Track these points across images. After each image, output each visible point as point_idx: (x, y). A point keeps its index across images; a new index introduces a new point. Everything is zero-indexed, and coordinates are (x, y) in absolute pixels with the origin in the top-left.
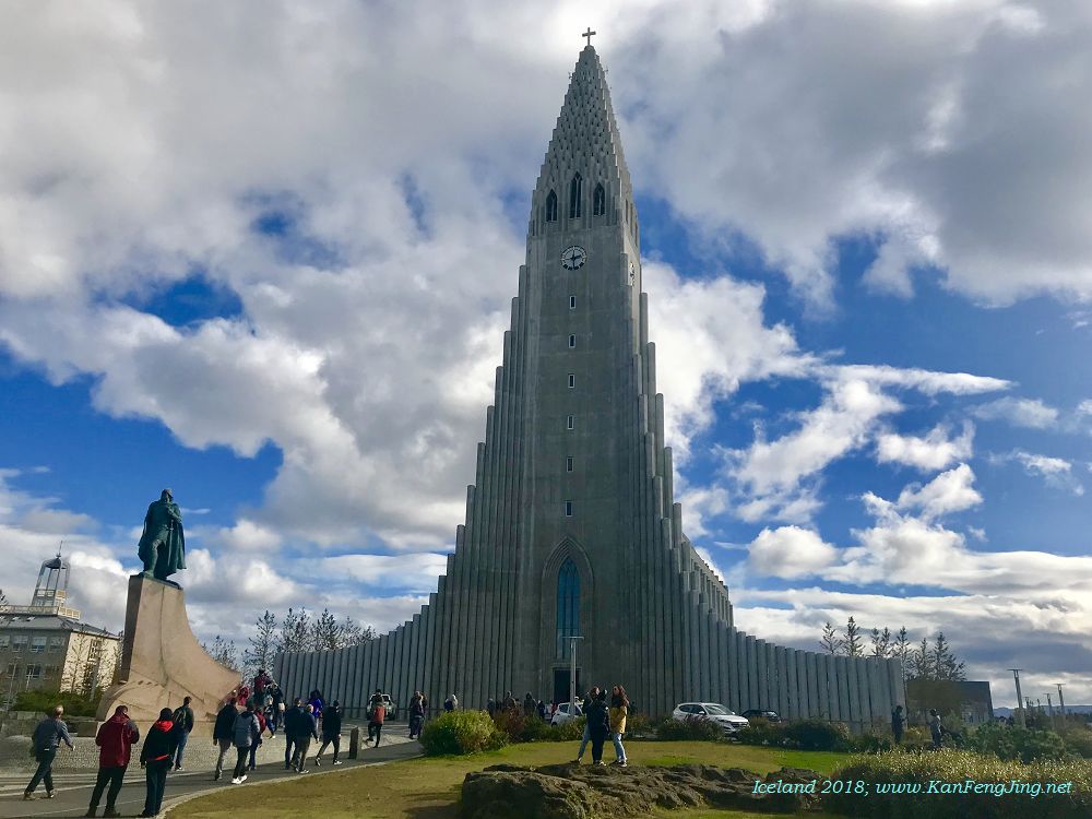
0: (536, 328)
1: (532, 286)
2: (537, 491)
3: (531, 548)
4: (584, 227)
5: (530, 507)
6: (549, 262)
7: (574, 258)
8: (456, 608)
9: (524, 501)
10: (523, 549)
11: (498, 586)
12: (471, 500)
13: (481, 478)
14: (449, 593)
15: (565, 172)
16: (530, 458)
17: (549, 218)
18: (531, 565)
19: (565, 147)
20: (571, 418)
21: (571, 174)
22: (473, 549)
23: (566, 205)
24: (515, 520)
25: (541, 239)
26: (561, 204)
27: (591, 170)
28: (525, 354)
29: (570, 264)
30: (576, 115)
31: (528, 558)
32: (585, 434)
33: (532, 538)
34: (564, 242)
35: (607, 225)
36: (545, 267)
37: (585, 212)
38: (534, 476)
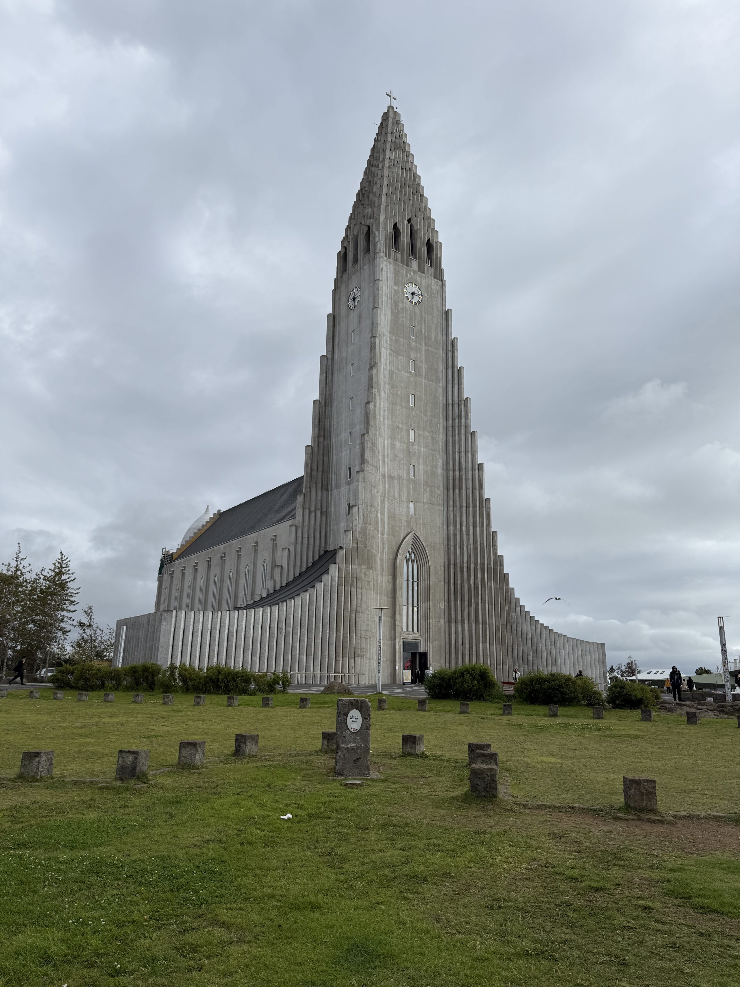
0: (387, 343)
2: (389, 487)
3: (386, 536)
4: (420, 271)
5: (384, 499)
6: (396, 288)
7: (413, 294)
9: (380, 494)
10: (380, 535)
15: (403, 213)
16: (384, 456)
18: (386, 550)
21: (406, 216)
23: (407, 243)
25: (390, 263)
26: (403, 241)
29: (410, 297)
31: (383, 544)
32: (422, 449)
33: (386, 526)
34: (407, 276)
35: (436, 278)
36: (393, 291)
37: (420, 258)
38: (386, 474)
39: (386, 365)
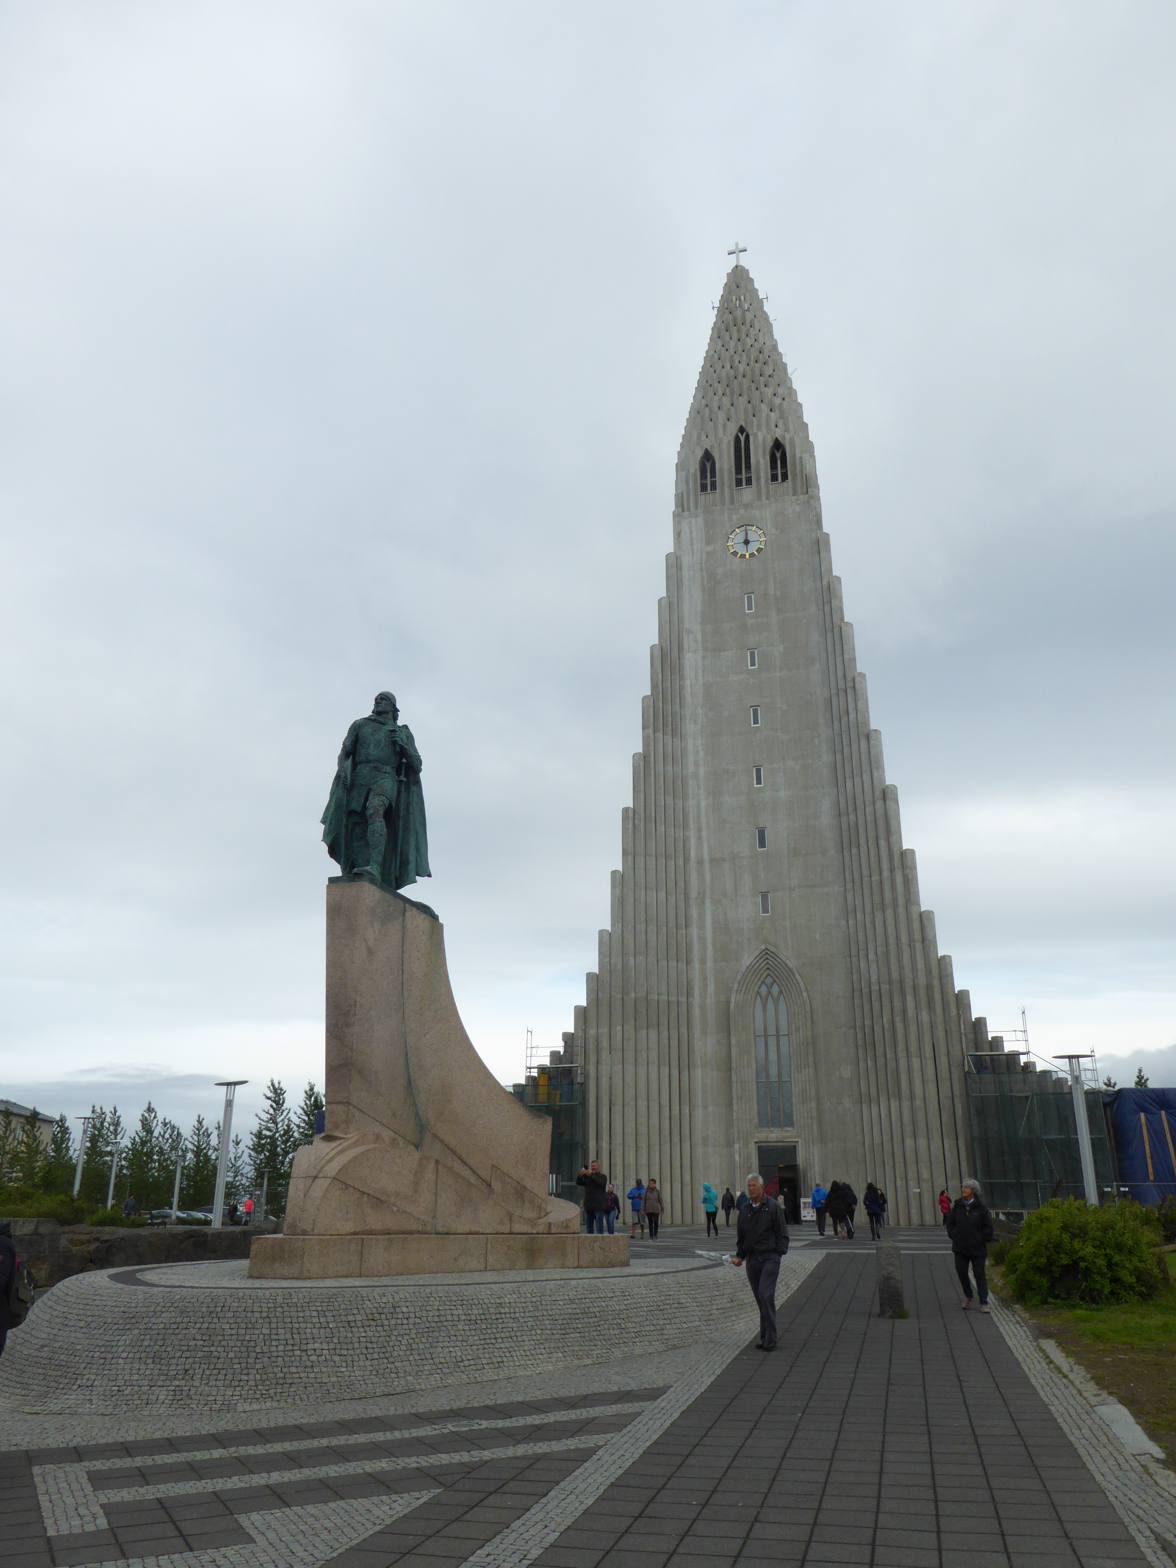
0: (696, 642)
1: (686, 583)
2: (712, 879)
3: (709, 964)
4: (760, 499)
5: (703, 903)
6: (710, 548)
7: (747, 542)
8: (605, 1054)
9: (693, 894)
10: (696, 965)
11: (664, 1020)
12: (618, 892)
13: (630, 858)
14: (592, 1032)
15: (724, 426)
16: (699, 830)
17: (704, 488)
18: (711, 989)
19: (720, 392)
20: (758, 772)
21: (733, 429)
22: (624, 964)
23: (730, 470)
24: (682, 921)
25: (696, 516)
26: (722, 469)
27: (763, 423)
28: (682, 677)
29: (741, 550)
30: (732, 351)
31: (705, 979)
32: (782, 794)
33: (710, 948)
34: (730, 519)
35: (794, 495)
36: (704, 556)
37: (758, 478)
38: (706, 857)
39: (696, 678)
